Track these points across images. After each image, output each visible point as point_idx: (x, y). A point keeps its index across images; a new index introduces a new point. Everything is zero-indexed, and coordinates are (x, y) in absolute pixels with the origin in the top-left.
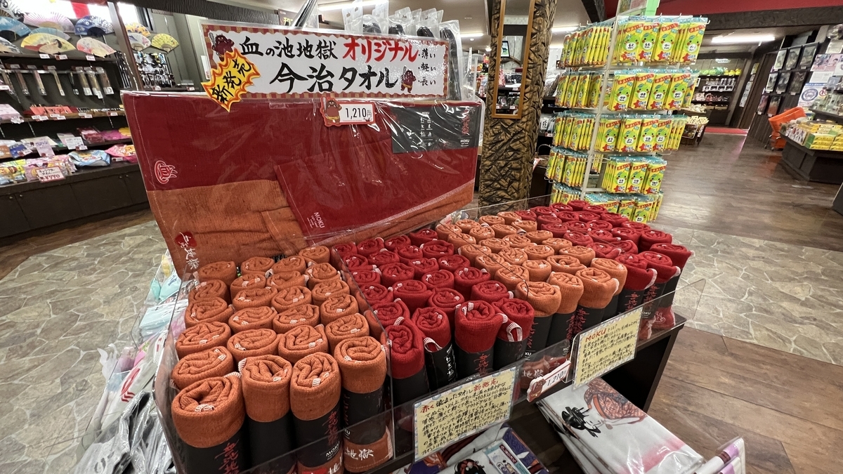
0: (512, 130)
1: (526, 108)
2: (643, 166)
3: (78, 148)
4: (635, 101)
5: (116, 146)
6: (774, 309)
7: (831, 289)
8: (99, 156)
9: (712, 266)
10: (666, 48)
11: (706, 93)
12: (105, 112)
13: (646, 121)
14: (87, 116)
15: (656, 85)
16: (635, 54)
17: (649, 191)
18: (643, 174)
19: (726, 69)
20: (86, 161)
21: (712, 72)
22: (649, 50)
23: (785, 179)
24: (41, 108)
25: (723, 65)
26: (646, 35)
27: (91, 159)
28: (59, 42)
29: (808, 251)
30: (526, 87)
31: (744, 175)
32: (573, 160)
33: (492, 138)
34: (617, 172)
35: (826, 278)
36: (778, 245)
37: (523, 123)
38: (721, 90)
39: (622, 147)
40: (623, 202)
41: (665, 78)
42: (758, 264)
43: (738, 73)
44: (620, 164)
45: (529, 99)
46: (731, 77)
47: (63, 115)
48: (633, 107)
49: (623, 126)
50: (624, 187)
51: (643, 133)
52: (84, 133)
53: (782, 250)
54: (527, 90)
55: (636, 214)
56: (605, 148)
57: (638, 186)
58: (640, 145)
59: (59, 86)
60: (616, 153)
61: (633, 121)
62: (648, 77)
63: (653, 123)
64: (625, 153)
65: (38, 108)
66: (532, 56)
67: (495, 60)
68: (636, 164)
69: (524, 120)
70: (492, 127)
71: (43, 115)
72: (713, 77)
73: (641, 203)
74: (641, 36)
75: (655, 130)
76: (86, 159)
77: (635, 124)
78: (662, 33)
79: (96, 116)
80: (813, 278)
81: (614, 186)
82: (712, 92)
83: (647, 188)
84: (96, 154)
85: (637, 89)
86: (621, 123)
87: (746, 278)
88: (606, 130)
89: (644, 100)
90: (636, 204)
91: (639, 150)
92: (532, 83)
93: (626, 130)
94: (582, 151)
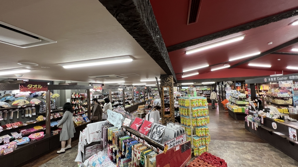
0: (169, 120)
1: (172, 114)
2: (204, 129)
3: (19, 137)
4: (198, 115)
5: (32, 134)
6: (245, 164)
7: (255, 155)
8: (25, 139)
9: (227, 152)
10: (201, 103)
11: (204, 94)
12: (32, 122)
13: (202, 118)
14: (26, 125)
15: (201, 111)
16: (195, 105)
17: (207, 135)
18: (205, 131)
19: (207, 89)
20: (21, 143)
21: (204, 89)
22: (198, 104)
23: (232, 120)
24: (10, 124)
25: (206, 88)
26: (196, 101)
27: (22, 141)
28: (25, 101)
29: (246, 143)
30: (171, 109)
31: (223, 120)
32: (187, 128)
33: (164, 122)
34: (199, 131)
35: (252, 152)
36: (239, 142)
37: (172, 118)
38: (208, 93)
39: (198, 125)
40: (202, 138)
41: (203, 109)
42: (237, 150)
43: (210, 89)
44: (199, 129)
45: (173, 112)
46: (209, 90)
47: (17, 126)
48: (198, 116)
49: (197, 120)
50: (201, 135)
51: (202, 121)
52: (22, 131)
53: (240, 144)
54: (172, 110)
55: (206, 141)
56: (195, 125)
57: (204, 134)
58: (202, 124)
59: (18, 115)
60: (197, 126)
61: (199, 119)
62: (199, 110)
63: (203, 119)
64: (199, 126)
65: (9, 124)
66: (172, 103)
67: (163, 103)
68: (203, 128)
69: (172, 117)
70: (164, 119)
71: (10, 127)
72: (205, 91)
73: (206, 138)
74: (195, 102)
75: (204, 120)
76: (21, 142)
77: (200, 120)
78: (199, 101)
79: (29, 124)
80: (249, 152)
81: (199, 135)
82: (206, 94)
83: (206, 134)
84: (24, 139)
85: (198, 112)
86: (197, 119)
87: (236, 155)
88: (194, 121)
89: (200, 114)
90: (205, 138)
91: (202, 125)
92: (173, 108)
93: (198, 121)
94: (189, 126)
